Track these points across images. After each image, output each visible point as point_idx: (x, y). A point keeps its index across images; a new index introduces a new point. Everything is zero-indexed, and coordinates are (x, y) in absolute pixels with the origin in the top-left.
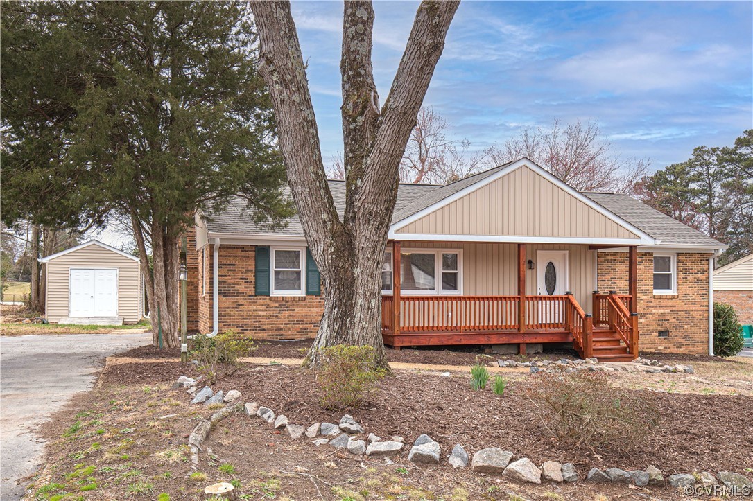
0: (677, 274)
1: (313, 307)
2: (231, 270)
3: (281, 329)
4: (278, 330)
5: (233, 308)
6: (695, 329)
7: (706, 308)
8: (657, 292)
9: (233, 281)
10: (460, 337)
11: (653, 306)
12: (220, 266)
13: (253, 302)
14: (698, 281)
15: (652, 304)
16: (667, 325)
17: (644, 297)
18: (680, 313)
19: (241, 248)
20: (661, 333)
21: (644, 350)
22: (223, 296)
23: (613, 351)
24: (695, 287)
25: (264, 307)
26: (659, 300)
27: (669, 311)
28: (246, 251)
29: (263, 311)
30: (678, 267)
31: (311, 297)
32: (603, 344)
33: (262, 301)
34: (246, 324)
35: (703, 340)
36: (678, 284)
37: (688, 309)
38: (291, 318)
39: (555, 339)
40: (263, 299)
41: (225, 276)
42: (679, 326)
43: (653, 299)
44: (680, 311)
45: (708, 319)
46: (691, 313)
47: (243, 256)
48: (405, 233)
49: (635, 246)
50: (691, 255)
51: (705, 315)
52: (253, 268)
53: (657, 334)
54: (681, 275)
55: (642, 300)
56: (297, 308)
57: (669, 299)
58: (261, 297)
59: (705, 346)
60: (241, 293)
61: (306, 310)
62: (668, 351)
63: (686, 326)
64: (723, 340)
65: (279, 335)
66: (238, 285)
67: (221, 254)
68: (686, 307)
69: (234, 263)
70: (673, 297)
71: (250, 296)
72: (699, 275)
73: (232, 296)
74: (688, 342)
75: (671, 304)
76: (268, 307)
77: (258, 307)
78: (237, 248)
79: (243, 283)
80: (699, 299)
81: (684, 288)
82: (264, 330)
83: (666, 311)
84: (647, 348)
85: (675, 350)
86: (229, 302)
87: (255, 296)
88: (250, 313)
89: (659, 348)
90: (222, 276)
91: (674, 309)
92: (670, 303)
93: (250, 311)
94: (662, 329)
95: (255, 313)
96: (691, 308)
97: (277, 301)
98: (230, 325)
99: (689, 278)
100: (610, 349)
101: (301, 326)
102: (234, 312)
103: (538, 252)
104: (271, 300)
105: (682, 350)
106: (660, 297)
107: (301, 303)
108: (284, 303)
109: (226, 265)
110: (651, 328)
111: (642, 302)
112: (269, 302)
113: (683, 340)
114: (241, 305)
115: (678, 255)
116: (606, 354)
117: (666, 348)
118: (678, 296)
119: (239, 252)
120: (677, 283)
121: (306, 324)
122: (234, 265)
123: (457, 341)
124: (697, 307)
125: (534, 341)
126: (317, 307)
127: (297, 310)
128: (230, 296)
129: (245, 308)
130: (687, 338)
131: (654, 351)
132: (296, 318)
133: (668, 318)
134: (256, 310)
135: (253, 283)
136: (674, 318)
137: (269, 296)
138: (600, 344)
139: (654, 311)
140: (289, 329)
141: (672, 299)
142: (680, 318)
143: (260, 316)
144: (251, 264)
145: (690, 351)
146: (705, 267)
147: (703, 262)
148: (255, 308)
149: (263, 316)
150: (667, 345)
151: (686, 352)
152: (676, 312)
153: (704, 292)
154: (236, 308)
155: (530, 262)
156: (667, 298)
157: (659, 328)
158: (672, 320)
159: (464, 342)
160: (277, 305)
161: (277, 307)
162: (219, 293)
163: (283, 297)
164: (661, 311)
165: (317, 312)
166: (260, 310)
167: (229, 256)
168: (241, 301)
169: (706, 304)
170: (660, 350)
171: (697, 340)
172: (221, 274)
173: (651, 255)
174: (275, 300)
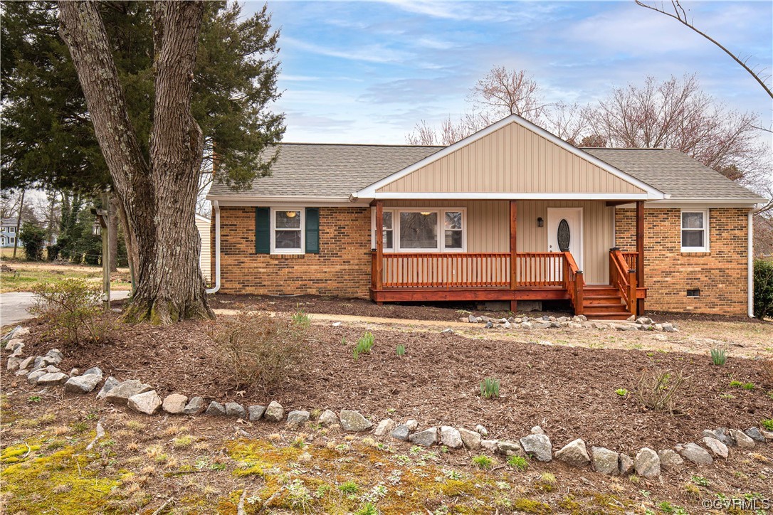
0: (710, 230)
1: (312, 265)
2: (233, 230)
3: (281, 285)
4: (278, 286)
5: (234, 265)
6: (731, 288)
7: (745, 266)
8: (685, 250)
9: (234, 240)
10: (446, 293)
11: (681, 265)
12: (222, 227)
13: (253, 260)
14: (735, 238)
15: (679, 262)
16: (697, 284)
17: (671, 255)
18: (713, 271)
19: (242, 209)
20: (690, 292)
21: (670, 310)
22: (226, 254)
23: (610, 309)
24: (731, 244)
25: (264, 265)
26: (688, 258)
27: (699, 269)
28: (246, 212)
29: (263, 268)
30: (710, 223)
31: (310, 255)
32: (601, 301)
33: (262, 259)
34: (247, 281)
35: (741, 300)
36: (711, 242)
37: (723, 267)
38: (291, 275)
39: (550, 297)
40: (264, 257)
41: (227, 236)
42: (712, 284)
43: (680, 257)
44: (714, 269)
45: (746, 278)
46: (727, 271)
47: (244, 217)
48: (387, 191)
49: (643, 201)
50: (727, 210)
51: (744, 273)
52: (253, 227)
53: (686, 293)
54: (715, 232)
55: (667, 257)
56: (297, 265)
57: (699, 257)
58: (262, 255)
59: (744, 307)
60: (242, 252)
61: (305, 268)
62: (699, 311)
63: (721, 286)
64: (767, 301)
65: (279, 291)
66: (240, 244)
67: (223, 215)
68: (720, 265)
69: (235, 223)
70: (704, 255)
71: (251, 254)
72: (736, 232)
73: (234, 254)
74: (722, 302)
75: (702, 262)
76: (268, 265)
77: (258, 265)
78: (238, 209)
79: (245, 242)
80: (735, 256)
81: (719, 246)
82: (265, 286)
83: (697, 269)
84: (673, 308)
85: (707, 310)
86: (230, 260)
87: (256, 254)
88: (251, 270)
89: (688, 308)
90: (224, 236)
91: (705, 267)
92: (701, 260)
93: (250, 268)
94: (692, 288)
95: (256, 270)
96: (727, 266)
97: (277, 259)
98: (232, 281)
99: (723, 234)
101: (300, 283)
102: (235, 269)
103: (549, 209)
104: (271, 258)
105: (716, 310)
106: (689, 255)
107: (300, 260)
108: (283, 260)
109: (227, 225)
110: (678, 287)
111: (667, 259)
112: (269, 260)
113: (716, 300)
114: (242, 262)
115: (711, 210)
116: (602, 311)
117: (696, 308)
118: (710, 254)
119: (240, 213)
120: (710, 239)
121: (306, 280)
122: (236, 225)
123: (441, 297)
124: (734, 265)
125: (525, 298)
126: (316, 265)
127: (296, 267)
128: (231, 254)
129: (246, 265)
130: (721, 297)
131: (682, 310)
132: (295, 275)
133: (699, 276)
134: (257, 268)
135: (254, 242)
136: (706, 276)
137: (269, 253)
138: (598, 302)
139: (681, 270)
140: (289, 286)
141: (703, 256)
142: (713, 276)
143: (260, 273)
144: (252, 224)
145: (725, 312)
146: (744, 223)
147: (740, 218)
148: (255, 265)
149: (264, 273)
150: (698, 305)
151: (721, 312)
152: (709, 270)
153: (743, 249)
154: (237, 265)
155: (540, 220)
156: (696, 255)
157: (688, 287)
158: (703, 278)
159: (449, 298)
160: (277, 262)
161: (277, 265)
162: (221, 252)
163: (282, 255)
164: (690, 269)
165: (316, 270)
166: (260, 268)
167: (231, 217)
168: (242, 259)
169: (744, 262)
170: (689, 310)
171: (734, 299)
172: (222, 233)
173: (679, 210)
174: (275, 257)
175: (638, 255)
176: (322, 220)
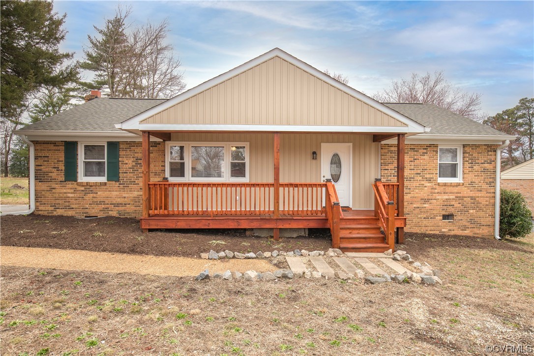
0: (463, 164)
1: (113, 191)
2: (45, 161)
3: (87, 208)
4: (84, 208)
5: (47, 191)
6: (481, 214)
7: (493, 195)
8: (441, 180)
9: (47, 169)
10: (209, 222)
11: (438, 193)
12: (36, 158)
13: (63, 186)
14: (485, 170)
15: (436, 191)
16: (451, 210)
17: (429, 184)
18: (465, 199)
19: (53, 143)
20: (445, 217)
21: (427, 232)
22: (40, 182)
23: (368, 240)
24: (481, 176)
25: (72, 191)
26: (444, 187)
27: (454, 197)
28: (57, 146)
29: (71, 193)
30: (464, 157)
31: (111, 182)
32: (361, 231)
33: (70, 186)
34: (58, 204)
35: (488, 223)
36: (464, 173)
37: (474, 195)
38: (95, 200)
39: (313, 225)
40: (71, 184)
41: (41, 166)
42: (464, 210)
43: (437, 186)
44: (466, 197)
45: (494, 205)
46: (477, 199)
47: (55, 150)
48: (151, 123)
49: (403, 134)
50: (478, 146)
51: (492, 201)
52: (63, 159)
53: (441, 218)
54: (467, 165)
55: (426, 187)
56: (100, 191)
57: (453, 186)
58: (70, 183)
59: (491, 229)
60: (53, 179)
61: (107, 193)
62: (452, 233)
63: (471, 211)
64: (511, 224)
65: (85, 213)
66: (51, 172)
67: (37, 148)
68: (472, 194)
69: (48, 155)
70: (458, 185)
71: (61, 182)
72: (486, 165)
73: (46, 182)
74: (473, 226)
75: (456, 191)
76: (75, 191)
77: (68, 190)
78: (50, 143)
79: (56, 171)
80: (485, 186)
81: (471, 177)
82: (73, 208)
83: (451, 197)
84: (430, 230)
85: (459, 232)
86: (43, 186)
87: (65, 181)
88: (61, 195)
89: (443, 230)
90: (38, 166)
91: (459, 195)
92: (456, 190)
93: (61, 193)
94: (447, 213)
95: (65, 195)
96: (477, 195)
97: (83, 186)
98: (45, 204)
99: (475, 167)
100: (365, 238)
101: (103, 206)
102: (48, 194)
103: (322, 144)
104: (78, 185)
105: (467, 232)
106: (445, 185)
107: (102, 187)
108: (88, 187)
109: (41, 157)
110: (435, 212)
111: (426, 188)
112: (76, 186)
113: (467, 224)
114: (54, 189)
115: (464, 146)
116: (360, 242)
117: (450, 230)
118: (463, 184)
119: (52, 147)
120: (463, 171)
121: (108, 204)
122: (48, 157)
123: (205, 225)
124: (483, 194)
125: (287, 226)
126: (116, 191)
127: (99, 193)
128: (45, 182)
129: (58, 191)
130: (471, 221)
131: (437, 232)
132: (98, 200)
133: (452, 203)
134: (66, 193)
135: (63, 171)
136: (459, 203)
137: (76, 181)
138: (357, 231)
139: (438, 197)
140: (93, 209)
141: (457, 186)
142: (465, 203)
143: (69, 197)
144: (61, 156)
145: (475, 234)
146: (493, 158)
147: (490, 153)
148: (65, 191)
149: (72, 197)
150: (451, 228)
151: (471, 234)
152: (462, 198)
153: (491, 180)
154: (50, 191)
155: (314, 153)
156: (451, 185)
157: (444, 213)
158: (457, 205)
159: (212, 226)
160: (83, 188)
161: (83, 191)
162: (36, 179)
163: (87, 183)
164: (446, 197)
165: (117, 195)
166: (69, 193)
167: (44, 150)
168: (54, 186)
169: (492, 191)
170: (444, 232)
171: (483, 223)
172: (37, 164)
173: (436, 146)
174: (81, 184)
175: (398, 185)
176: (121, 153)
